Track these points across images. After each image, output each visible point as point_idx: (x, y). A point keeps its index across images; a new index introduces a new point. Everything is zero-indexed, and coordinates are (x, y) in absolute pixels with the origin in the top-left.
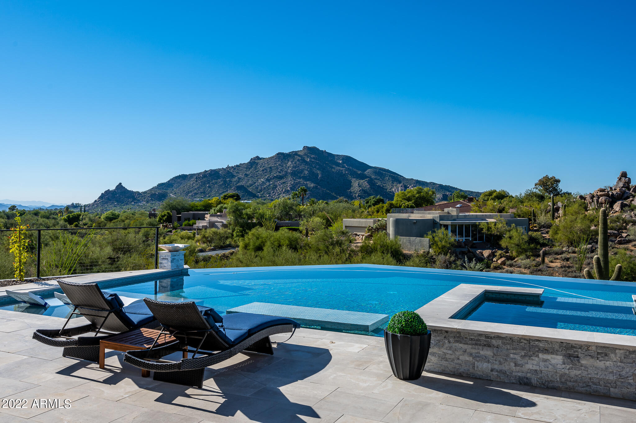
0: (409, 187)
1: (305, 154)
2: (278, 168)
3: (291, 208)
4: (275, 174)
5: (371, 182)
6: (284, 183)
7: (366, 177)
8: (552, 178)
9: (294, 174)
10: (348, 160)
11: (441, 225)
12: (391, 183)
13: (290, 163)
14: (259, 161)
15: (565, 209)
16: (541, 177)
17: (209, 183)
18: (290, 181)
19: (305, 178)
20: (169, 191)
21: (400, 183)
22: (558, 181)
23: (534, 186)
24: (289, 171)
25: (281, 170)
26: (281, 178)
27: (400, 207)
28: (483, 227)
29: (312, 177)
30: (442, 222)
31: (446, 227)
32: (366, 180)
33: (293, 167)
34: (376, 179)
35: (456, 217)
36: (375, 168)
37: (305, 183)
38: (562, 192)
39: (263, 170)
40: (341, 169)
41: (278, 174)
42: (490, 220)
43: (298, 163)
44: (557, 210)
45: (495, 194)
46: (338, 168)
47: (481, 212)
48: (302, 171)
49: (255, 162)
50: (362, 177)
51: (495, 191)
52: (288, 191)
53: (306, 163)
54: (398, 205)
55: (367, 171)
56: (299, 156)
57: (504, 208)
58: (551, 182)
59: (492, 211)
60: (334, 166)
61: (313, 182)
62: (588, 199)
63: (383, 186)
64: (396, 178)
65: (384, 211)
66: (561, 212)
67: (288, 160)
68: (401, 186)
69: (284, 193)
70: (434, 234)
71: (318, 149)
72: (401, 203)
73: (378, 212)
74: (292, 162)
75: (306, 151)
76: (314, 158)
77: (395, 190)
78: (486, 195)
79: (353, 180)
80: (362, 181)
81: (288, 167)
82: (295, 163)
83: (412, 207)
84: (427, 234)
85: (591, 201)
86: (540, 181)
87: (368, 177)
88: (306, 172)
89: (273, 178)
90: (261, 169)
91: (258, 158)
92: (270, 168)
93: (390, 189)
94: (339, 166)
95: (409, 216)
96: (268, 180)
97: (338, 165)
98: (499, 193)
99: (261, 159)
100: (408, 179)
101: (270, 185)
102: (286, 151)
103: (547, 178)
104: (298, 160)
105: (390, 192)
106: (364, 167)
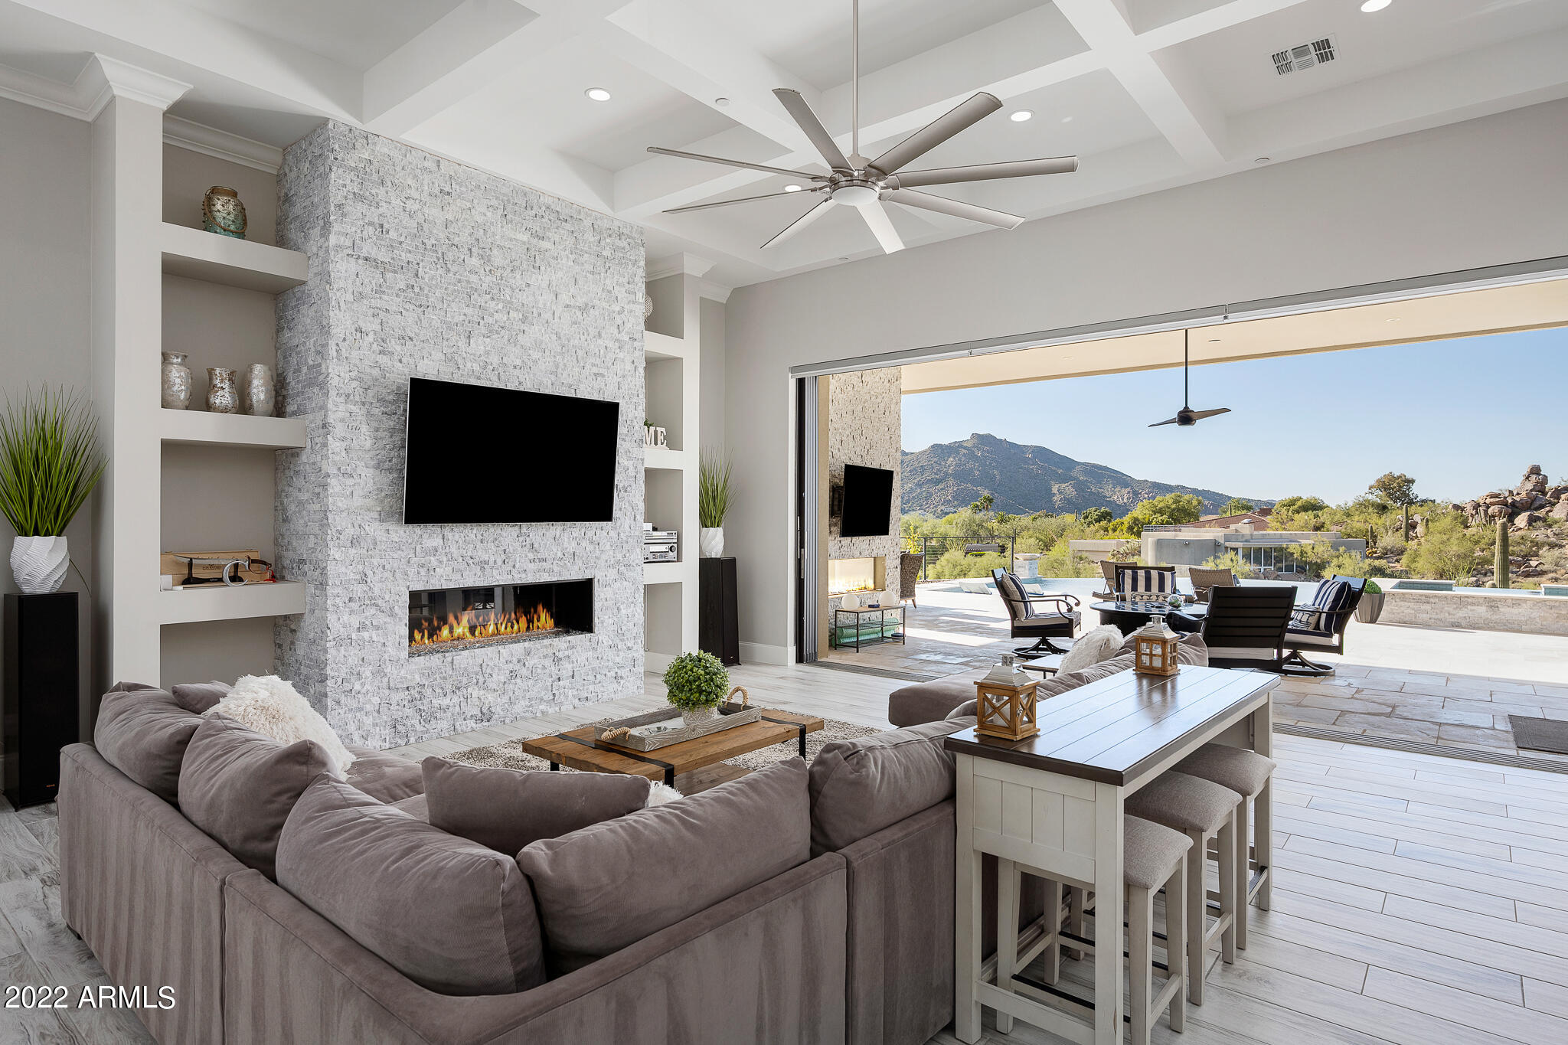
0: (1140, 493)
1: (974, 446)
2: (933, 468)
3: (980, 525)
4: (927, 476)
5: (1080, 486)
6: (942, 489)
7: (1071, 479)
8: (1399, 477)
9: (957, 476)
10: (1041, 453)
11: (1226, 548)
13: (951, 459)
15: (1427, 525)
16: (1380, 475)
18: (951, 487)
19: (975, 482)
21: (1126, 486)
22: (1413, 481)
23: (1367, 490)
24: (950, 471)
25: (938, 470)
26: (938, 481)
27: (1150, 523)
28: (1294, 551)
29: (987, 480)
30: (1227, 544)
31: (1235, 550)
32: (1071, 484)
33: (957, 465)
34: (1087, 481)
35: (1249, 537)
37: (975, 489)
38: (1418, 499)
39: (911, 471)
40: (1031, 466)
41: (933, 476)
42: (1303, 542)
43: (963, 459)
44: (1413, 526)
45: (1299, 503)
46: (1026, 466)
47: (1285, 529)
48: (970, 471)
50: (1063, 479)
51: (1301, 498)
52: (949, 502)
53: (977, 458)
54: (1147, 520)
56: (966, 448)
57: (1324, 523)
58: (1398, 483)
59: (1302, 528)
61: (986, 487)
62: (1469, 510)
63: (1099, 493)
64: (1121, 480)
65: (1125, 529)
66: (1420, 529)
67: (949, 457)
69: (943, 504)
70: (1218, 561)
72: (1151, 518)
73: (1114, 530)
74: (954, 458)
76: (988, 452)
77: (1118, 498)
78: (1284, 505)
81: (949, 466)
82: (960, 459)
83: (1168, 523)
84: (1207, 561)
85: (1474, 512)
86: (1378, 481)
87: (1074, 479)
88: (977, 473)
89: (927, 483)
90: (908, 469)
92: (922, 467)
93: (1110, 497)
94: (1027, 463)
95: (1176, 536)
97: (1027, 460)
98: (1307, 502)
101: (921, 494)
103: (1392, 478)
104: (964, 455)
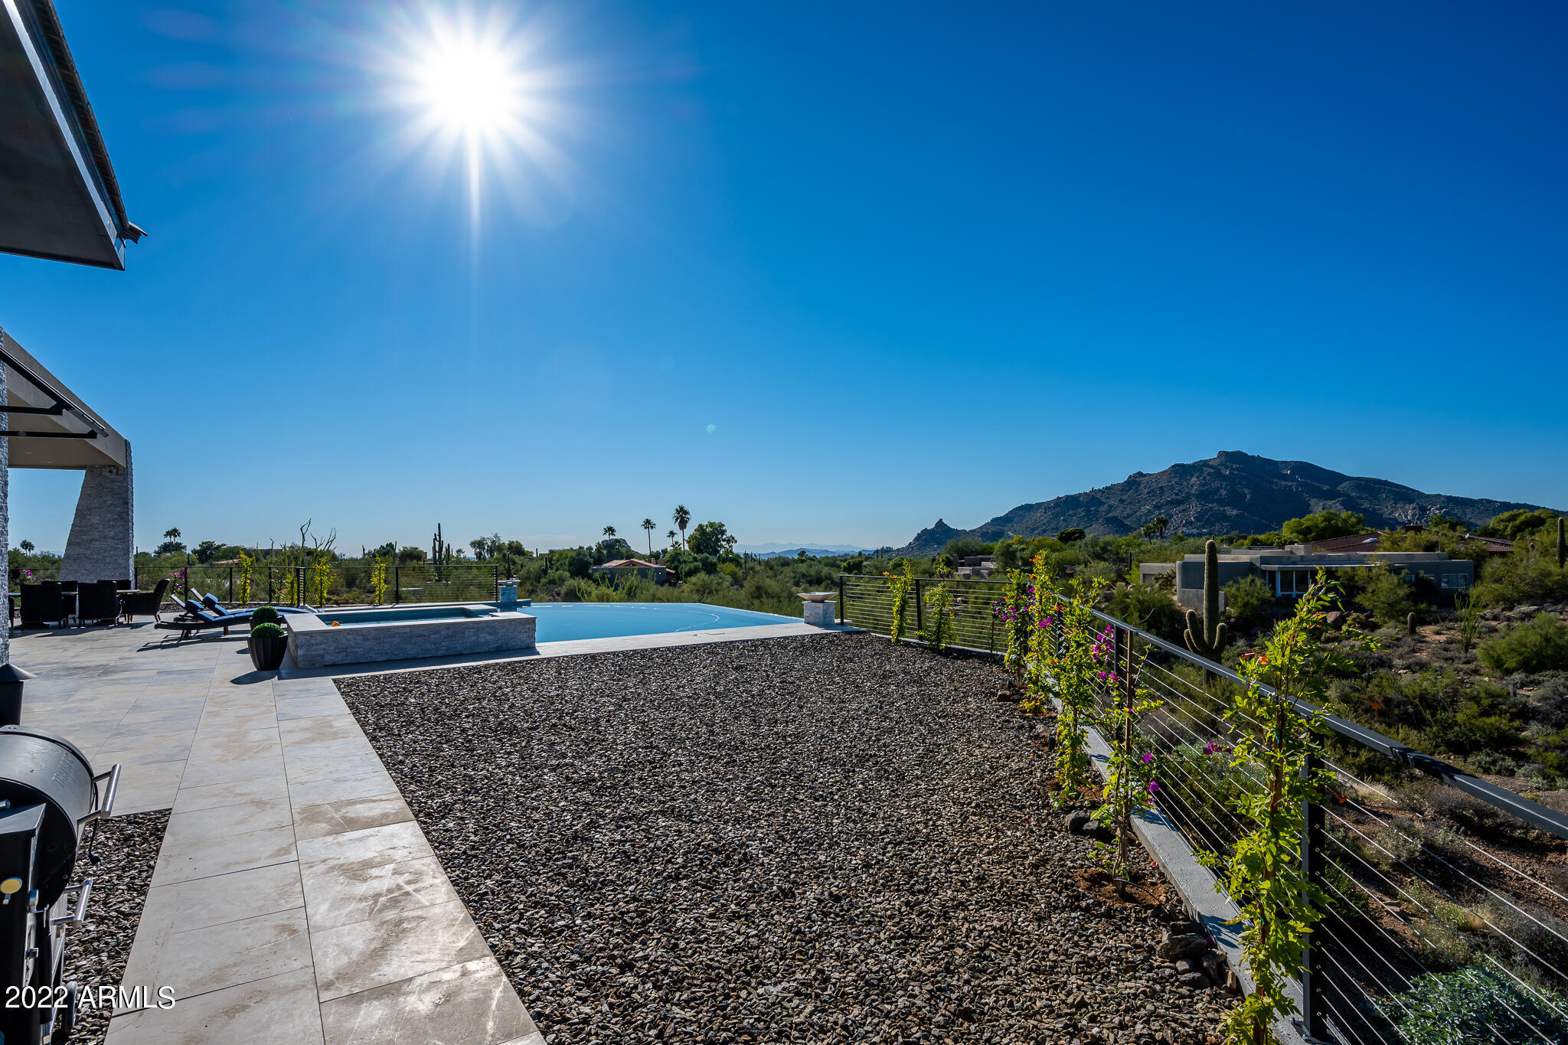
0: (1430, 509)
1: (1221, 464)
2: (1173, 488)
6: (1183, 510)
9: (1202, 496)
10: (1304, 469)
12: (1391, 502)
13: (1194, 479)
14: (1141, 479)
17: (1063, 515)
18: (1194, 508)
19: (1221, 502)
20: (1006, 529)
21: (1411, 501)
25: (1180, 491)
26: (1177, 503)
29: (1235, 499)
33: (1200, 485)
34: (1360, 498)
36: (1358, 478)
37: (1221, 509)
39: (1149, 493)
40: (1290, 484)
43: (1208, 478)
46: (1284, 483)
48: (1218, 489)
49: (1135, 481)
52: (1191, 523)
53: (1225, 477)
55: (1342, 486)
56: (1211, 467)
60: (1275, 481)
61: (1235, 507)
63: (1375, 509)
67: (1192, 476)
68: (1414, 508)
69: (1184, 526)
71: (1246, 455)
74: (1198, 477)
75: (1223, 458)
76: (1237, 469)
77: (1400, 515)
79: (1313, 501)
80: (1330, 503)
81: (1192, 486)
82: (1204, 479)
87: (1343, 495)
88: (1224, 492)
90: (1146, 491)
91: (1140, 474)
92: (1161, 488)
93: (1390, 514)
94: (1285, 480)
96: (1158, 507)
97: (1284, 477)
99: (1145, 475)
100: (1428, 495)
102: (1189, 461)
104: (1209, 474)
105: (1390, 519)
106: (1337, 478)
